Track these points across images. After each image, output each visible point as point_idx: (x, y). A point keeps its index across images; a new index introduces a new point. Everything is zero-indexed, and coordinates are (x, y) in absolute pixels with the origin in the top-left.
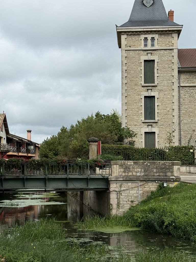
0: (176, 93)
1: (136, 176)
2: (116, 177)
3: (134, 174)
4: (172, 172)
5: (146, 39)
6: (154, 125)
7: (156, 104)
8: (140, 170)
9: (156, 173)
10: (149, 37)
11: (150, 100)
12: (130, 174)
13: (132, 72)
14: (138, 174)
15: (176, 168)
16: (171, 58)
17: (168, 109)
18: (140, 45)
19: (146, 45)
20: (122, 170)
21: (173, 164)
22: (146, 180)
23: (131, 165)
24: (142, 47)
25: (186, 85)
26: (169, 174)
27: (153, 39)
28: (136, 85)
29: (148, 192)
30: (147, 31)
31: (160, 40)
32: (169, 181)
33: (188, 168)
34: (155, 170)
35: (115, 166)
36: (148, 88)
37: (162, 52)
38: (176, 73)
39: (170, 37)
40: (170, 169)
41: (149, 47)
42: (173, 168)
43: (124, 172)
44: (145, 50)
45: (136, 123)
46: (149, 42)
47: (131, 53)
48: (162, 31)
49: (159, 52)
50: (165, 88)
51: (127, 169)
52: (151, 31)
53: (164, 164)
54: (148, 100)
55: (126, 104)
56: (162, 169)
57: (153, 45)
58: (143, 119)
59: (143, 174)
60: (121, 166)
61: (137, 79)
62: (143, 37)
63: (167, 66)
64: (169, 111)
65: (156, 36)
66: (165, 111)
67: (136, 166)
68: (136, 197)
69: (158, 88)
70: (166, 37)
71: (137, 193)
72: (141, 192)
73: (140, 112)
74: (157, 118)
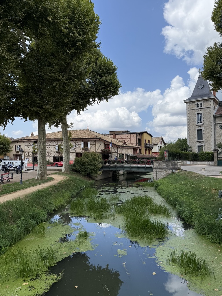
0: (213, 127)
1: (163, 167)
2: (155, 167)
3: (162, 166)
4: (177, 166)
5: (198, 104)
6: (202, 142)
7: (203, 133)
8: (164, 165)
9: (171, 166)
10: (199, 103)
11: (200, 131)
12: (161, 166)
13: (192, 119)
14: (164, 166)
15: (179, 164)
16: (210, 111)
17: (209, 135)
18: (195, 107)
19: (198, 107)
20: (158, 164)
21: (178, 163)
22: (167, 169)
23: (161, 163)
24: (196, 108)
25: (218, 123)
26: (176, 167)
27: (201, 104)
28: (194, 125)
29: (168, 174)
30: (198, 101)
31: (205, 103)
32: (175, 169)
34: (170, 165)
35: (155, 163)
36: (199, 126)
37: (206, 109)
38: (212, 118)
39: (209, 102)
40: (176, 164)
41: (199, 108)
42: (177, 164)
43: (159, 165)
44: (197, 109)
45: (194, 142)
46: (199, 105)
47: (191, 111)
48: (205, 99)
49: (204, 109)
50: (208, 125)
51: (159, 164)
52: (200, 100)
53: (174, 162)
54: (199, 131)
55: (189, 134)
56: (173, 164)
57: (201, 106)
58: (197, 140)
59: (166, 166)
60: (157, 163)
61: (194, 122)
62: (196, 103)
63: (208, 115)
64: (209, 136)
65: (202, 102)
66: (207, 136)
67: (163, 163)
69: (204, 125)
70: (207, 102)
71: (163, 174)
72: (165, 173)
73: (195, 137)
74: (203, 139)
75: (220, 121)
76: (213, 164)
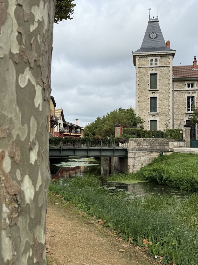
0: (171, 95)
1: (145, 148)
2: (132, 149)
3: (144, 146)
4: (168, 146)
5: (152, 60)
6: (156, 115)
7: (158, 102)
8: (147, 144)
9: (158, 146)
10: (154, 58)
11: (154, 99)
12: (141, 147)
13: (142, 81)
14: (146, 147)
15: (170, 143)
16: (167, 72)
17: (166, 105)
18: (148, 64)
19: (151, 64)
20: (136, 144)
21: (169, 141)
22: (152, 151)
23: (141, 141)
24: (149, 65)
25: (178, 89)
26: (166, 147)
27: (156, 60)
28: (145, 90)
29: (152, 158)
30: (153, 55)
31: (161, 60)
32: (166, 151)
33: (178, 143)
34: (157, 145)
35: (131, 142)
36: (153, 92)
37: (162, 68)
38: (171, 82)
39: (167, 58)
40: (167, 144)
41: (154, 65)
42: (168, 143)
43: (137, 145)
44: (151, 67)
45: (145, 115)
46: (154, 62)
47: (142, 69)
48: (162, 54)
49: (160, 68)
50: (164, 91)
51: (139, 143)
52: (155, 55)
53: (163, 141)
54: (153, 100)
55: (139, 102)
56: (161, 143)
57: (156, 64)
58: (149, 112)
59: (149, 147)
60: (135, 141)
61: (146, 86)
62: (150, 58)
63: (165, 77)
64: (166, 106)
65: (158, 58)
66: (164, 106)
67: (145, 142)
68: (145, 161)
69: (160, 91)
70: (165, 58)
71: (145, 159)
72: (148, 158)
73: (147, 107)
74: (158, 111)
75: (180, 87)
76: (184, 145)
